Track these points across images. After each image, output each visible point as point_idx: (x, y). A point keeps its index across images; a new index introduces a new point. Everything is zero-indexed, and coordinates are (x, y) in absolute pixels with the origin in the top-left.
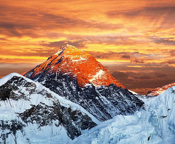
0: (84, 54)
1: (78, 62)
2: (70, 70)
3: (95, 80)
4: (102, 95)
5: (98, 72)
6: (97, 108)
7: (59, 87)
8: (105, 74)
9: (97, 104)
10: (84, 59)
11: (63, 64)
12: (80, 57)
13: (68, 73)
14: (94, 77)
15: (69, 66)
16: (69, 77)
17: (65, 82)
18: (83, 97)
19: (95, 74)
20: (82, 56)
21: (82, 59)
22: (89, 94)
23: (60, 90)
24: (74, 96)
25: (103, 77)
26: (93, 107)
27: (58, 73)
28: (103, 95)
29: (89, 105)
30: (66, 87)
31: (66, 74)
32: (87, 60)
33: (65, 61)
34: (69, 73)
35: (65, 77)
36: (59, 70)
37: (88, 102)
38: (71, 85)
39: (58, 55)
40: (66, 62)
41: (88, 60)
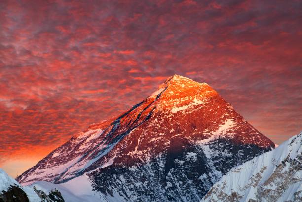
0: (202, 91)
1: (186, 111)
2: (161, 134)
3: (213, 140)
4: (217, 169)
5: (224, 124)
6: (197, 195)
7: (136, 165)
8: (234, 128)
9: (200, 189)
10: (200, 103)
11: (151, 124)
12: (193, 99)
13: (157, 139)
14: (213, 135)
15: (160, 126)
16: (157, 146)
17: (150, 153)
18: (177, 178)
19: (216, 129)
20: (199, 96)
21: (197, 102)
22: (190, 171)
23: (137, 170)
24: (158, 180)
25: (229, 134)
26: (191, 194)
27: (141, 138)
28: (219, 169)
29: (184, 191)
30: (150, 162)
31: (154, 140)
32: (204, 104)
33: (154, 118)
34: (159, 138)
35: (152, 144)
36: (143, 134)
37: (184, 186)
38: (158, 159)
39: (155, 97)
40: (156, 120)
41: (206, 105)
